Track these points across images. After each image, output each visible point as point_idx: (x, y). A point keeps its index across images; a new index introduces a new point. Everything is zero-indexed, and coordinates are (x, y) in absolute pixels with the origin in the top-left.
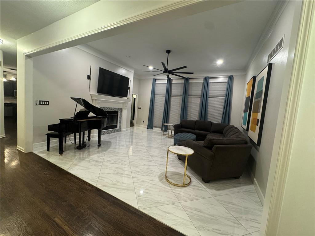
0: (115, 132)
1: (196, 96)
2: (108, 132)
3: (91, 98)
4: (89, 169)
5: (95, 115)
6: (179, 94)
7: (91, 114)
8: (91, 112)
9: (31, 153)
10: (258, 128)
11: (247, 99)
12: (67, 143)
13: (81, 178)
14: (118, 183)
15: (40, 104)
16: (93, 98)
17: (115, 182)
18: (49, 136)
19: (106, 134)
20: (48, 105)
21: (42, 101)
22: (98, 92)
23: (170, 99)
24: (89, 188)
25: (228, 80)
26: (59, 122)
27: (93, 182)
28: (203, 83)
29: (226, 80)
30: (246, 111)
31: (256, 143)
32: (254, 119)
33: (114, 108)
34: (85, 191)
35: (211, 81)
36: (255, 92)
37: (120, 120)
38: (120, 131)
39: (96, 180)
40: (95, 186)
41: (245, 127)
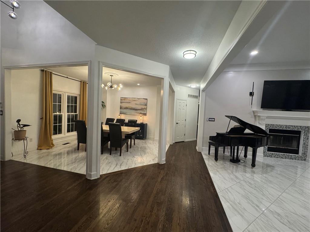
0: (291, 158)
2: (278, 155)
3: (254, 114)
4: (225, 179)
5: (253, 132)
7: (247, 131)
8: (247, 129)
9: (200, 153)
12: (225, 153)
13: (213, 182)
14: (238, 205)
15: (209, 121)
16: (255, 115)
17: (236, 202)
18: (210, 144)
19: (274, 157)
20: (214, 121)
21: (211, 118)
22: (261, 108)
24: (212, 190)
26: (215, 135)
27: (219, 189)
33: (291, 126)
34: (208, 190)
37: (304, 144)
38: (305, 160)
39: (222, 189)
40: (218, 192)
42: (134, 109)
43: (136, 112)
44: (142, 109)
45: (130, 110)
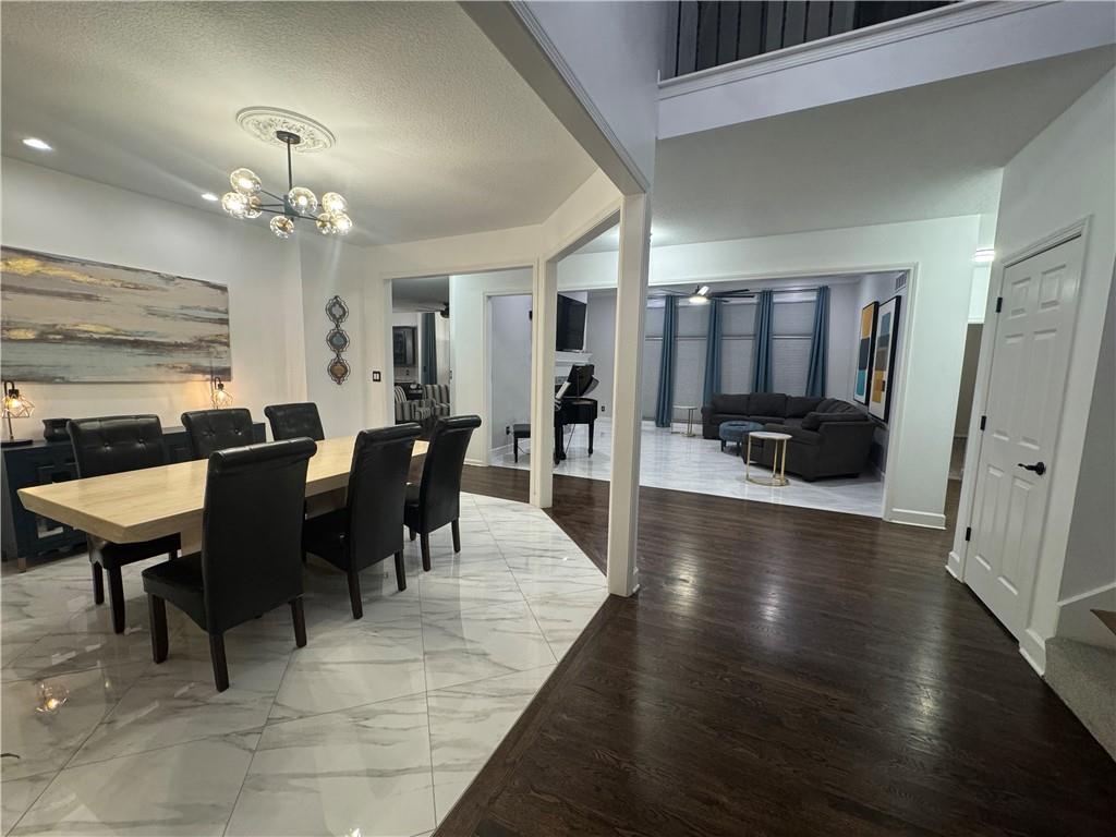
1: (740, 336)
6: (697, 333)
10: (884, 394)
11: (864, 342)
23: (676, 345)
25: (818, 297)
28: (758, 304)
29: (813, 297)
30: (862, 367)
31: (882, 418)
32: (877, 381)
35: (776, 299)
36: (878, 334)
41: (862, 399)
42: (136, 344)
43: (155, 359)
44: (200, 345)
45: (98, 348)
